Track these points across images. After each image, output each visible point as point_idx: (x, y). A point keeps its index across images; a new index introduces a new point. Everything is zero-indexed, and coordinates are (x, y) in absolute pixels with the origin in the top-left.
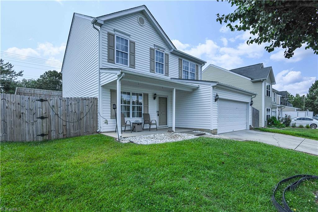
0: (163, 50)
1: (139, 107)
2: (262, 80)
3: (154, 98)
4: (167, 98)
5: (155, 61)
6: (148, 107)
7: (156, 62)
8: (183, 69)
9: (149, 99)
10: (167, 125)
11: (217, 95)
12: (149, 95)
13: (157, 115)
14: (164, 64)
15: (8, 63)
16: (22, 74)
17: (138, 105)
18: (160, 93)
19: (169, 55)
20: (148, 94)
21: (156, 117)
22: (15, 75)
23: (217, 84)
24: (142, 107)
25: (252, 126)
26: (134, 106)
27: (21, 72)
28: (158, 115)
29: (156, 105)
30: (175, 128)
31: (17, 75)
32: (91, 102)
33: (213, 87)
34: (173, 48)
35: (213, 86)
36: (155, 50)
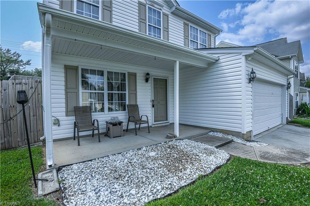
0: (159, 7)
1: (121, 94)
2: (290, 57)
3: (147, 80)
4: (166, 80)
5: (148, 23)
6: (136, 94)
7: (149, 25)
8: (190, 39)
9: (138, 81)
10: (167, 120)
11: (253, 72)
12: (138, 75)
13: (151, 106)
14: (162, 28)
15: (16, 52)
16: (30, 63)
17: (119, 91)
18: (156, 73)
19: (169, 16)
20: (136, 73)
21: (150, 109)
22: (23, 65)
23: (255, 51)
24: (125, 94)
25: (289, 119)
26: (112, 94)
27: (29, 61)
28: (153, 106)
29: (150, 91)
30: (179, 124)
31: (25, 64)
32: (32, 88)
33: (247, 57)
34: (175, 5)
35: (245, 55)
36: (147, 6)
